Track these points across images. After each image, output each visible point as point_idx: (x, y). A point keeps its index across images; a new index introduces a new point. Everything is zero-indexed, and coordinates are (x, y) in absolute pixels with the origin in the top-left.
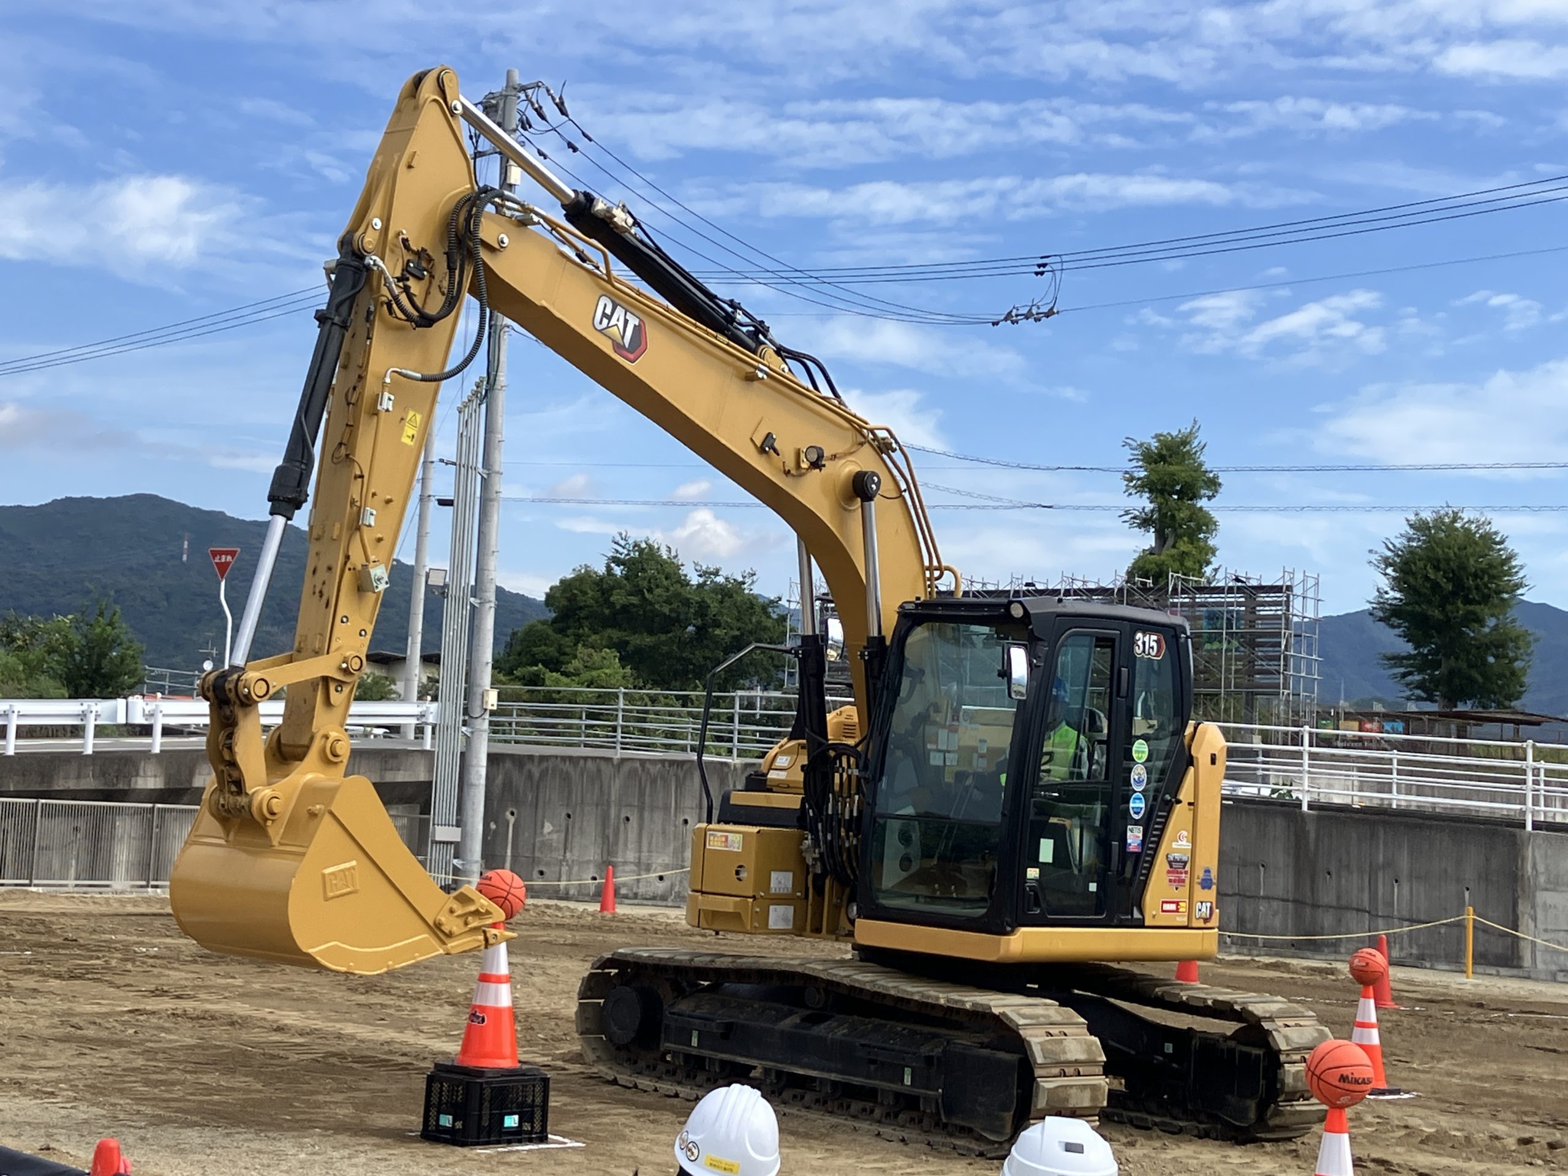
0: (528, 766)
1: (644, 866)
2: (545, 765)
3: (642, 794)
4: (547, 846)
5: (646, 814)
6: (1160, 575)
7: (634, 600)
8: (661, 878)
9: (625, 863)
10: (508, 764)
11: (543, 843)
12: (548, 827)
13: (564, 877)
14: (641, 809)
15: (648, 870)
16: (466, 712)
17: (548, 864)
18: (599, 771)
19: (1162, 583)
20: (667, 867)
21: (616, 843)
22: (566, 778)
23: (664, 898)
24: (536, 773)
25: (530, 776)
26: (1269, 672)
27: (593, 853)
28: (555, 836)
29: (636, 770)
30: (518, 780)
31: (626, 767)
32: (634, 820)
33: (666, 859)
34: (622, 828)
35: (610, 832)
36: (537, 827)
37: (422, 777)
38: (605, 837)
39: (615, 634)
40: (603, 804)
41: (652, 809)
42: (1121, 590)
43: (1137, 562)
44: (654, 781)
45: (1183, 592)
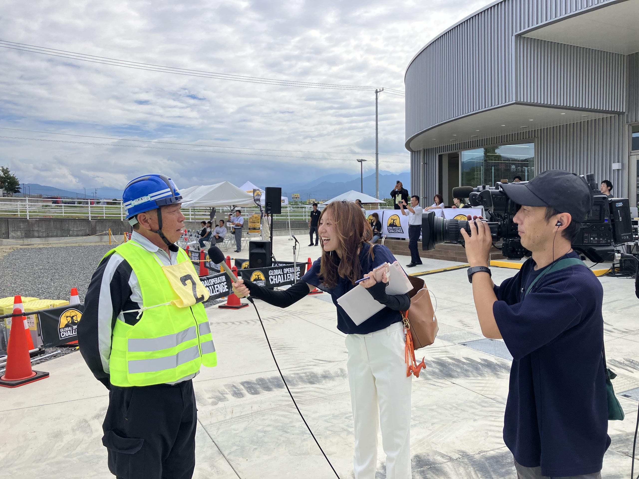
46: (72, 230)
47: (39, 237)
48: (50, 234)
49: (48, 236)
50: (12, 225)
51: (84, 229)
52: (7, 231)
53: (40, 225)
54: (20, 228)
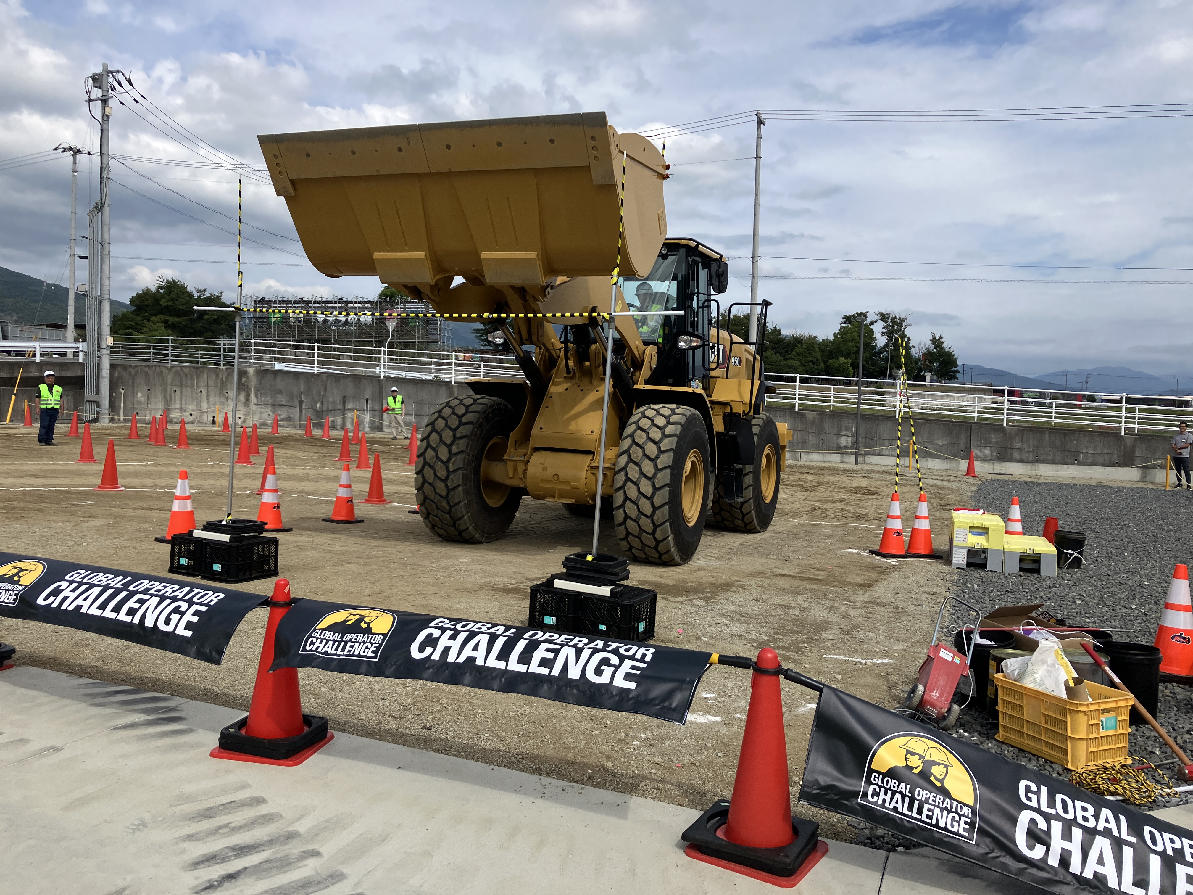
0: (130, 369)
1: (183, 410)
2: (137, 369)
3: (181, 381)
4: (139, 402)
5: (184, 389)
6: (392, 296)
7: (170, 303)
8: (191, 415)
9: (175, 409)
10: (120, 369)
11: (137, 401)
12: (139, 395)
13: (148, 415)
14: (181, 386)
15: (185, 411)
16: (99, 347)
17: (141, 410)
18: (162, 371)
19: (393, 299)
20: (193, 410)
21: (171, 400)
22: (147, 374)
23: (193, 423)
24: (133, 372)
25: (130, 374)
26: (434, 334)
27: (160, 405)
28: (143, 399)
29: (178, 371)
30: (124, 374)
31: (174, 369)
32: (178, 392)
33: (194, 407)
34: (173, 394)
35: (168, 396)
36: (134, 394)
37: (79, 374)
38: (166, 399)
39: (162, 317)
40: (164, 384)
41: (186, 387)
42: (377, 302)
43: (383, 291)
44: (186, 375)
45: (401, 303)
46: (1083, 453)
47: (1021, 461)
48: (1042, 458)
49: (1037, 460)
50: (978, 436)
51: (1109, 451)
52: (969, 445)
53: (1025, 438)
54: (990, 443)
